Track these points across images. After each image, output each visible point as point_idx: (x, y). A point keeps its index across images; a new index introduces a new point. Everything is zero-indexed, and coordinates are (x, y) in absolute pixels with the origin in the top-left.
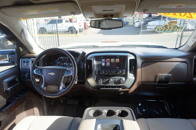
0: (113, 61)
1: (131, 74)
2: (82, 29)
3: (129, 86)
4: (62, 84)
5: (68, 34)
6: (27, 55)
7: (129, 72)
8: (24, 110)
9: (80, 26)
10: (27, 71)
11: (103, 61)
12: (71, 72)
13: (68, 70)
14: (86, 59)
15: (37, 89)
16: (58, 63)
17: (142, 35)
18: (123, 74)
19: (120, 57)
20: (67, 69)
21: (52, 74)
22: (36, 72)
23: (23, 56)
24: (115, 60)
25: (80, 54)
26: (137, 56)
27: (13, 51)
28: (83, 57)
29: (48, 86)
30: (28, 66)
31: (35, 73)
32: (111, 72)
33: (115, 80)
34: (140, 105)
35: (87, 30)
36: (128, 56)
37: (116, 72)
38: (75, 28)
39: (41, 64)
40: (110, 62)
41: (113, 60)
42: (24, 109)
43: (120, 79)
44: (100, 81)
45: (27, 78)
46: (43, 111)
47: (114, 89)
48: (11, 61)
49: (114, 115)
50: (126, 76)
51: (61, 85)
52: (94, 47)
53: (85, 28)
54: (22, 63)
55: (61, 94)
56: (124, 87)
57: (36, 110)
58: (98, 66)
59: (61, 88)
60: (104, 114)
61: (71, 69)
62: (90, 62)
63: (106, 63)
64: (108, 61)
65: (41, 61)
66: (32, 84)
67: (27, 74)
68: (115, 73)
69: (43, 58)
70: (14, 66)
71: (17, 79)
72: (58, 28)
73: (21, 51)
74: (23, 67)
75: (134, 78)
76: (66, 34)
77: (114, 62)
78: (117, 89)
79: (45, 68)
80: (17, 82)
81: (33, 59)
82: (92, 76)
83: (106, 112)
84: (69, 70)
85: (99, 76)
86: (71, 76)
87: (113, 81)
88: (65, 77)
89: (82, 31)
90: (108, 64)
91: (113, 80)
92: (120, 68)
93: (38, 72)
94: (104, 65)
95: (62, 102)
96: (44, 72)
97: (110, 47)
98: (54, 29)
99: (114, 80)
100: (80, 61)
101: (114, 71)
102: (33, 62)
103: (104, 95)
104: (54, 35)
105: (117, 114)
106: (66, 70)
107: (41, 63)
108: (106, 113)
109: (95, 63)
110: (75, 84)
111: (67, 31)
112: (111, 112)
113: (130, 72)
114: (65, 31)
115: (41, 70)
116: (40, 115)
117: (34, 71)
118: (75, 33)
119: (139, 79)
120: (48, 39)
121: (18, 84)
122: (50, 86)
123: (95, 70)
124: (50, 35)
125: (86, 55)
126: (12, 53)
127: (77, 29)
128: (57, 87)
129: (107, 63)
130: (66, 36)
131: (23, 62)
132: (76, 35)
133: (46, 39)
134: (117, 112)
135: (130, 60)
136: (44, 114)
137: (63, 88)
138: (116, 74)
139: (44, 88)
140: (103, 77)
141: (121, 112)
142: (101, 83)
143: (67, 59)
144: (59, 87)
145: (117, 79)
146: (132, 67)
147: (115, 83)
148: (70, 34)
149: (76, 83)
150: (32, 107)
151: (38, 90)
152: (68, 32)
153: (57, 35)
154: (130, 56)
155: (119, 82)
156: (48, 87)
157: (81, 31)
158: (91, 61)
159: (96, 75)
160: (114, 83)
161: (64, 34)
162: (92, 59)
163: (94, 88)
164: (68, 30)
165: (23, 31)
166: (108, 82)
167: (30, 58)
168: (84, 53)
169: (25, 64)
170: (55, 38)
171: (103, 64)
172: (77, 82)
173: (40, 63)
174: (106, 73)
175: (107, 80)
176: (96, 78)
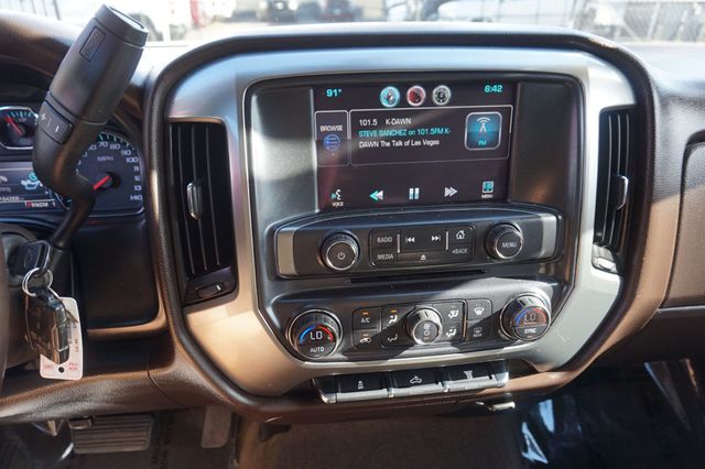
7: (587, 237)
14: (165, 121)
33: (465, 314)
47: (450, 387)
53: (196, 25)
68: (464, 251)
82: (231, 286)
85: (305, 287)
87: (447, 325)
91: (445, 314)
99: (454, 314)
101: (461, 235)
123: (263, 231)
135: (604, 118)
147: (462, 340)
158: (219, 131)
159: (277, 278)
160: (454, 341)
166: (402, 336)
174: (380, 257)
175: (394, 320)
176: (276, 306)
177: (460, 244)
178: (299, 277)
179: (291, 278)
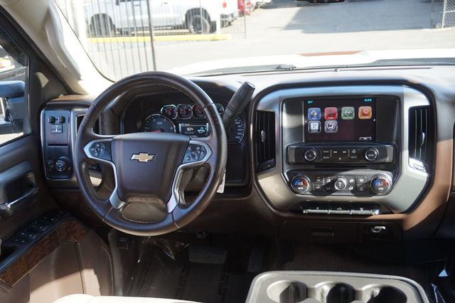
0: (351, 115)
1: (414, 161)
2: (232, 15)
3: (407, 202)
4: (176, 191)
5: (185, 33)
6: (62, 97)
8: (52, 278)
9: (225, 5)
10: (61, 150)
11: (312, 116)
12: (205, 153)
13: (194, 147)
14: (255, 110)
15: (95, 207)
16: (160, 123)
17: (449, 28)
18: (383, 160)
19: (376, 100)
20: (191, 142)
21: (145, 158)
22: (92, 153)
23: (49, 100)
24: (356, 112)
25: (233, 93)
26: (438, 94)
27: (18, 87)
28: (245, 103)
29: (130, 197)
30: (65, 133)
31: (89, 156)
32: (340, 154)
33: (356, 181)
34: (443, 274)
35: (247, 16)
36: (403, 95)
37: (361, 155)
38: (208, 11)
39: (107, 129)
40: (339, 120)
41: (347, 112)
42: (52, 272)
43: (376, 179)
44: (302, 184)
45: (64, 173)
46: (111, 285)
47: (353, 212)
48: (11, 118)
49: (354, 299)
50: (395, 167)
51: (173, 195)
52: (279, 69)
53: (242, 13)
54: (48, 125)
55: (172, 225)
56: (387, 208)
57: (90, 276)
58: (297, 131)
59: (172, 205)
60: (318, 297)
61: (204, 142)
62: (267, 120)
63: (322, 121)
64: (330, 116)
65: (107, 118)
66: (80, 194)
67: (63, 160)
68: (355, 157)
69: (112, 109)
70: (22, 134)
71: (31, 176)
72: (152, 16)
73: (43, 85)
74: (50, 138)
75: (424, 175)
76: (178, 34)
77: (351, 118)
78: (362, 211)
79: (119, 140)
80: (31, 186)
81: (80, 110)
82: (274, 165)
83: (327, 289)
84: (200, 146)
85: (298, 167)
86: (206, 166)
87: (349, 185)
88: (185, 169)
89: (230, 24)
90: (332, 125)
91: (348, 180)
92: (374, 140)
93: (99, 152)
94: (317, 128)
95: (173, 258)
96: (118, 152)
97: (336, 68)
98: (138, 17)
99: (352, 181)
100: (232, 118)
101: (354, 151)
102: (80, 119)
103: (314, 234)
104: (141, 39)
105: (367, 298)
106: (188, 144)
107: (106, 124)
108: (326, 295)
109: (285, 121)
110: (217, 194)
111: (181, 23)
112: (343, 289)
113: (411, 155)
114: (173, 24)
115: (108, 146)
116: (102, 294)
117: (87, 149)
118: (208, 29)
119: (443, 179)
120: (122, 51)
121: (34, 191)
122: (138, 200)
123: (285, 147)
124: (127, 39)
125: (255, 93)
126: (14, 93)
127: (215, 17)
128: (161, 202)
129: (327, 123)
130: (178, 42)
131: (48, 120)
132: (212, 35)
133: (115, 52)
134: (367, 290)
135: (412, 110)
136: (113, 292)
137: (179, 205)
138: (362, 162)
139: (118, 204)
140: (314, 170)
141: (377, 292)
142: (306, 190)
143: (188, 113)
144: (166, 202)
145: (362, 176)
146: (419, 135)
147: (356, 192)
148: (190, 32)
149: (221, 190)
150: (79, 268)
151: (100, 211)
152: (185, 26)
153: (149, 38)
154: (410, 96)
155: (370, 188)
156: (130, 200)
157: (226, 23)
158: (273, 114)
159: (288, 163)
160: (352, 191)
161: (172, 34)
162: (276, 110)
163: (283, 207)
164: (184, 19)
165: (48, 17)
166: (330, 189)
167: (70, 106)
168: (247, 89)
169: (57, 128)
170: (142, 49)
171: (315, 126)
172: (225, 187)
173: (102, 123)
174: (324, 158)
175: (329, 181)
176: (287, 173)
177: (354, 155)
178: (296, 163)
179: (293, 164)
